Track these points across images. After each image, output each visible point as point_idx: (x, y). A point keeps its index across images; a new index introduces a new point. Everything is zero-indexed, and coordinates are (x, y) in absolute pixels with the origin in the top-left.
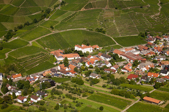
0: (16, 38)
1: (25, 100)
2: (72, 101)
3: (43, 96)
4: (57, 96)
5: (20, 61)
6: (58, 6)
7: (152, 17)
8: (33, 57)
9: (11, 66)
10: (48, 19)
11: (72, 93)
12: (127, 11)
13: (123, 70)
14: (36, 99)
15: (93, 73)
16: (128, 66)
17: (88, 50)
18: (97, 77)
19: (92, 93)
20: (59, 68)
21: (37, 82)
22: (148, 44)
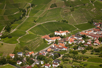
0: (15, 30)
2: (79, 63)
3: (59, 63)
4: (68, 62)
5: (28, 43)
6: (29, 7)
7: (92, 10)
8: (35, 40)
9: (25, 47)
10: (28, 17)
11: (76, 59)
12: (77, 8)
13: (95, 44)
14: (57, 64)
15: (79, 47)
16: (98, 41)
17: (64, 34)
18: (83, 49)
19: (88, 58)
20: (53, 46)
21: (47, 55)
22: (98, 28)
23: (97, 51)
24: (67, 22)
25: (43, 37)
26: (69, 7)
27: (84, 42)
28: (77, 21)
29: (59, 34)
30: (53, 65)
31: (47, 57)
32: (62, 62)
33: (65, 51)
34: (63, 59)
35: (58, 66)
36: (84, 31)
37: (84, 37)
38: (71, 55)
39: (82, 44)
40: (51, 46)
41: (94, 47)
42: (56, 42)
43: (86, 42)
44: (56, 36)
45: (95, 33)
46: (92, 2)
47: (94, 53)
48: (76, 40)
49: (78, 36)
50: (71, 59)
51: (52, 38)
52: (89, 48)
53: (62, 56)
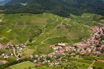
0: (34, 41)
1: (53, 64)
2: (71, 63)
3: (59, 62)
4: (65, 62)
5: (41, 49)
6: (44, 28)
7: (82, 31)
8: (46, 48)
9: (40, 52)
10: (43, 34)
11: (69, 60)
12: (73, 29)
13: (82, 51)
14: (57, 63)
15: (72, 53)
16: (83, 50)
17: (64, 45)
18: (74, 54)
19: (77, 60)
20: (57, 52)
21: (53, 57)
22: (84, 42)
23: (83, 56)
24: (66, 38)
25: (51, 46)
26: (68, 29)
27: (75, 50)
28: (72, 37)
29: (61, 45)
30: (55, 63)
31: (52, 58)
32: (61, 62)
33: (64, 55)
34: (62, 60)
35: (58, 64)
36: (76, 44)
37: (76, 47)
38: (66, 57)
39: (74, 51)
40: (55, 52)
41: (81, 53)
42: (59, 50)
43: (77, 50)
44: (59, 46)
45: (83, 45)
46: (82, 26)
47: (81, 57)
48: (70, 49)
49: (72, 46)
50: (67, 60)
51: (56, 47)
52: (78, 54)
53: (61, 58)
